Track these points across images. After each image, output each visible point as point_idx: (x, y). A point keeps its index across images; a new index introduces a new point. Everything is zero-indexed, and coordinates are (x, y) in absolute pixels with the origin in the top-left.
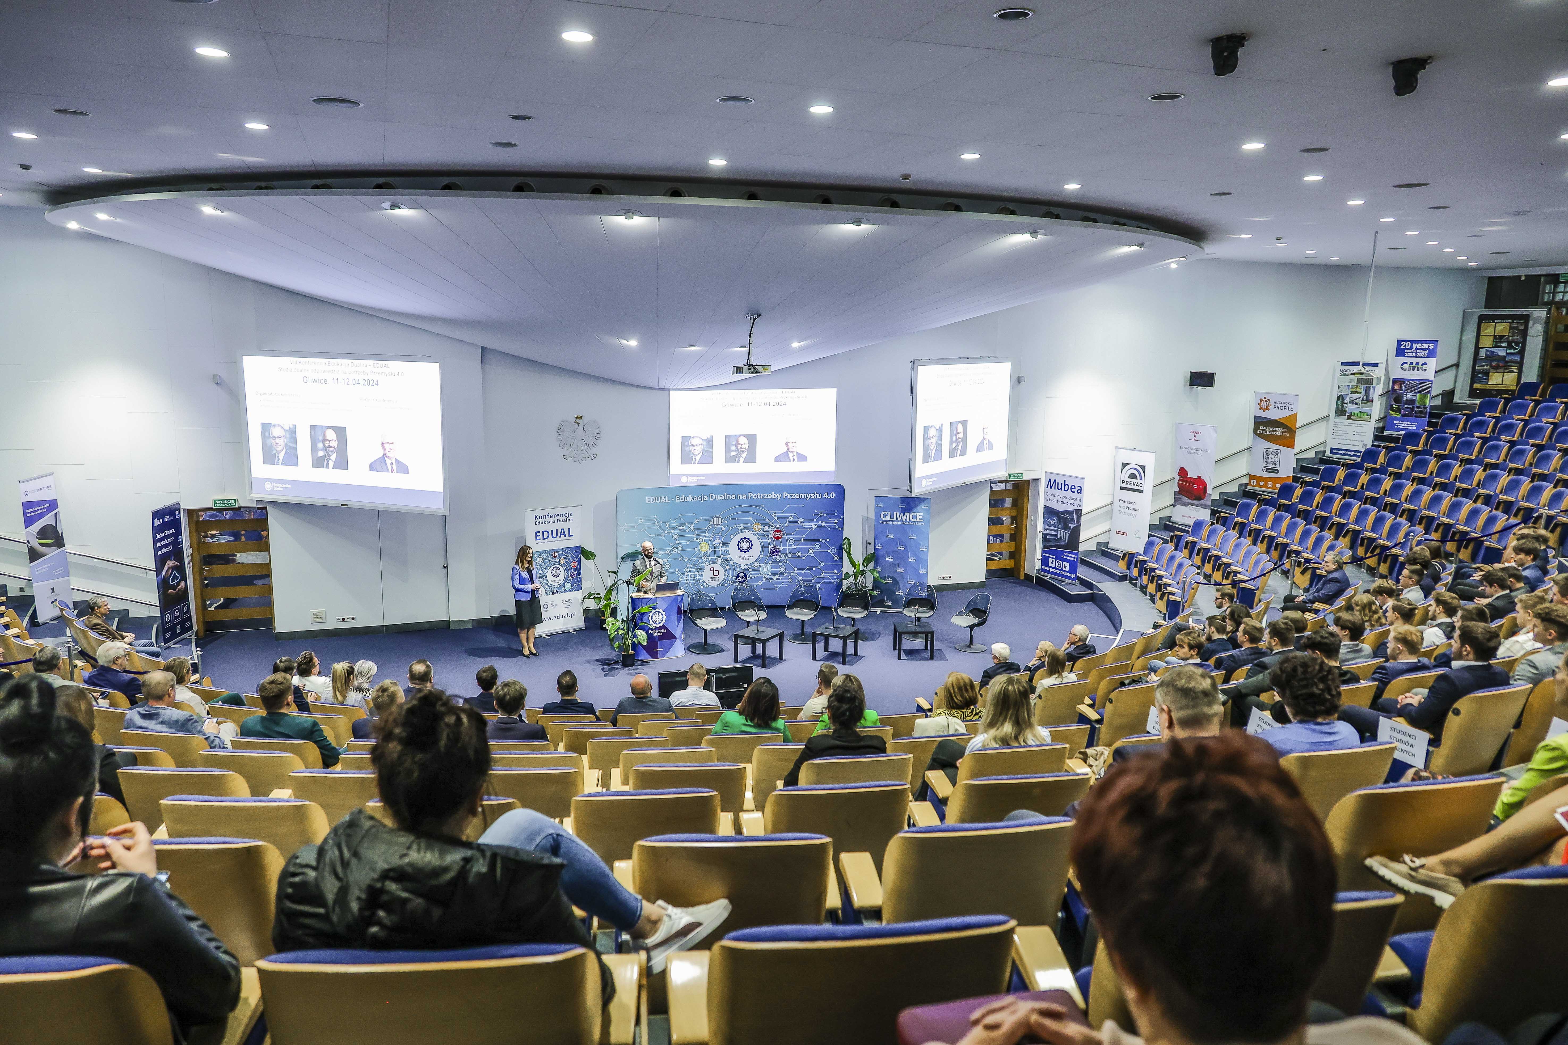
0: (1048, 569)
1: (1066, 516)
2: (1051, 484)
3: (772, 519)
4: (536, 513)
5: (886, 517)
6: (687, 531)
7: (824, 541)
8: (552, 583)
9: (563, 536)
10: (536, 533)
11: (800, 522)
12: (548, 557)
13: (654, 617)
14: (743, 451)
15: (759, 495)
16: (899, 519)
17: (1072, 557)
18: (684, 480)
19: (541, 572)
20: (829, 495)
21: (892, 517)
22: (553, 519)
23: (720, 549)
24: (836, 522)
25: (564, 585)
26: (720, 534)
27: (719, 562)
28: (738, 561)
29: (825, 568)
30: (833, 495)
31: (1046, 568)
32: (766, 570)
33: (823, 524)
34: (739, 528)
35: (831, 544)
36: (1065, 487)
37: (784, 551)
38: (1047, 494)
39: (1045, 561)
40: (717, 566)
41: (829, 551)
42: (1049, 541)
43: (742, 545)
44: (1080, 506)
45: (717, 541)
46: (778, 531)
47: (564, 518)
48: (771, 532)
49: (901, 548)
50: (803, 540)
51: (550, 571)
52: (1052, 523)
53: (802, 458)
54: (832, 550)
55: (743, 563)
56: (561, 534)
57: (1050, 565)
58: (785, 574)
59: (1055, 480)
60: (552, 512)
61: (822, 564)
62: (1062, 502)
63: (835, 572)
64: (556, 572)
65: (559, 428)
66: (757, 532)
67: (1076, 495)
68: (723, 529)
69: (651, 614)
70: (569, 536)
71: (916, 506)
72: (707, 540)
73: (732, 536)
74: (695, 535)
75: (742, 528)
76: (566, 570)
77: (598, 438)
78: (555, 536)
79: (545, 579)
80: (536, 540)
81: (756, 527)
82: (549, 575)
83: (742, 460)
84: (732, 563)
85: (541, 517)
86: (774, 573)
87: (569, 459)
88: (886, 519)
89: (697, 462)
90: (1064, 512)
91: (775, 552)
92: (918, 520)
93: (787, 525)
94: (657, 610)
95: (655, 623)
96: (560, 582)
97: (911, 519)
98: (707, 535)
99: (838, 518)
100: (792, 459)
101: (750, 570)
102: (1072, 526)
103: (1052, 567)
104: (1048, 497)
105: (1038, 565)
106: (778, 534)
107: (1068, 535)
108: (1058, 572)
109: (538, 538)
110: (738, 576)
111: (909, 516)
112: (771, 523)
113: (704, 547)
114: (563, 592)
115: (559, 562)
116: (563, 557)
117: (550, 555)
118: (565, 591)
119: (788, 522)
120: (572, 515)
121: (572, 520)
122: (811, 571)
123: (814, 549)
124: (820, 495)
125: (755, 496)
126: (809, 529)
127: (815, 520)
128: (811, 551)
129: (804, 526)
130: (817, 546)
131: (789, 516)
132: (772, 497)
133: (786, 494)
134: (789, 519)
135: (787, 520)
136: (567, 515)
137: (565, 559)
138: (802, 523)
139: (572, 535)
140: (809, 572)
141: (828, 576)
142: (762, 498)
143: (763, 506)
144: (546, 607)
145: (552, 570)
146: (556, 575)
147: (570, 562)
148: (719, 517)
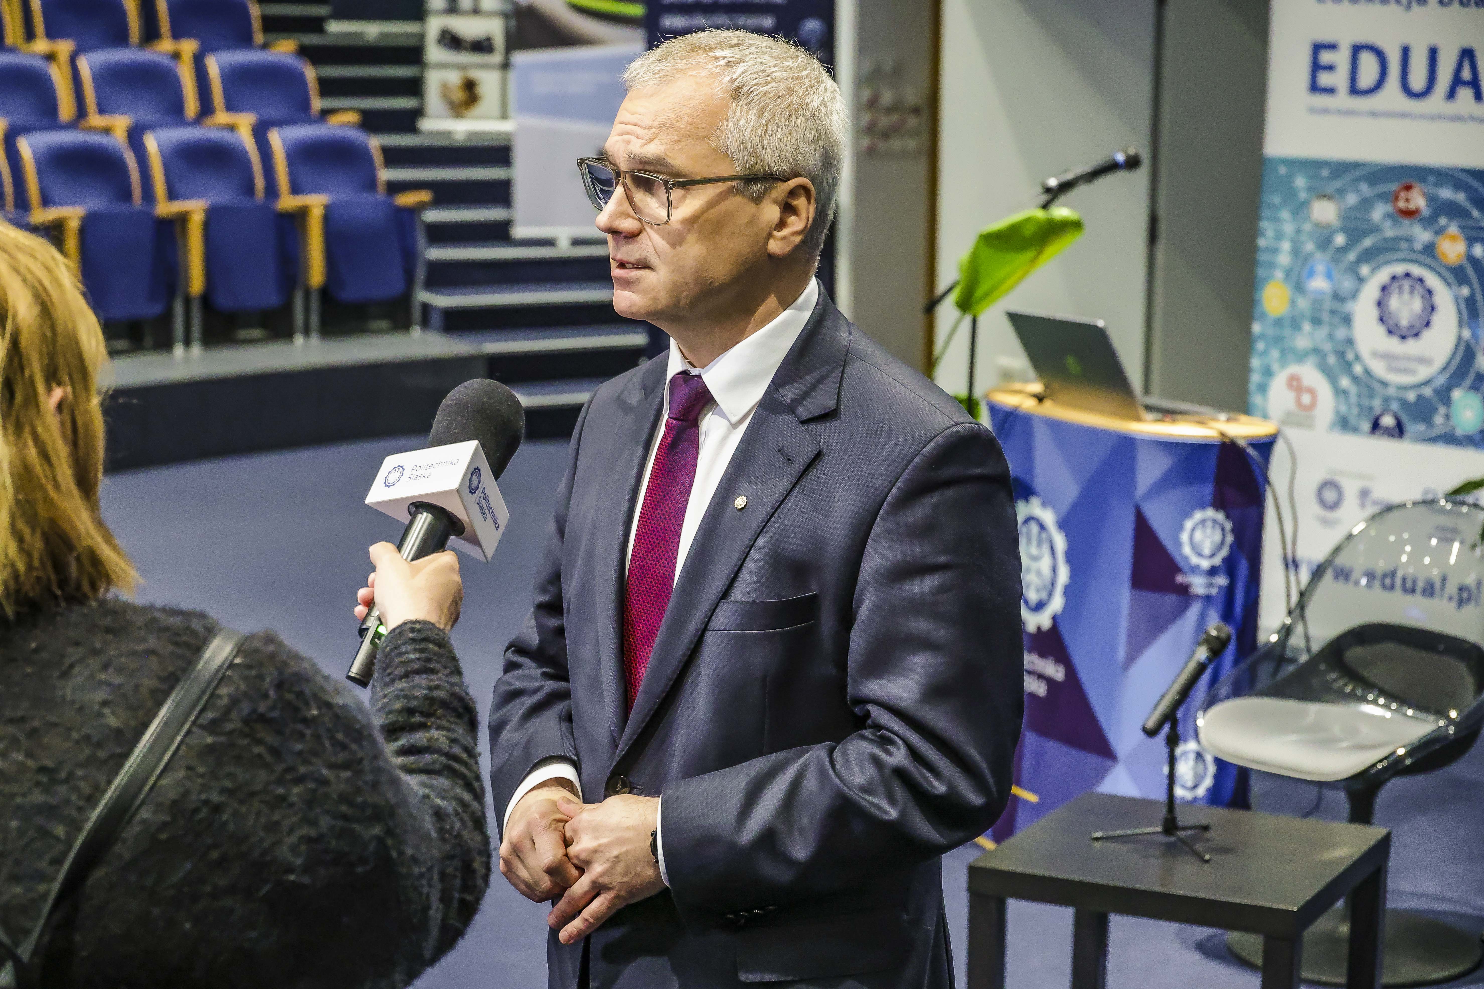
8: (1379, 368)
9: (1465, 94)
10: (1317, 48)
12: (1366, 204)
25: (1444, 395)
51: (1370, 291)
56: (1457, 82)
64: (1406, 307)
76: (1468, 310)
78: (1418, 80)
79: (1341, 333)
80: (1315, 88)
82: (1364, 310)
96: (1423, 373)
109: (1326, 78)
114: (1434, 440)
115: (1429, 250)
116: (1462, 228)
117: (1384, 197)
118: (1450, 439)
137: (1470, 241)
144: (1330, 496)
145: (1384, 289)
146: (1404, 323)
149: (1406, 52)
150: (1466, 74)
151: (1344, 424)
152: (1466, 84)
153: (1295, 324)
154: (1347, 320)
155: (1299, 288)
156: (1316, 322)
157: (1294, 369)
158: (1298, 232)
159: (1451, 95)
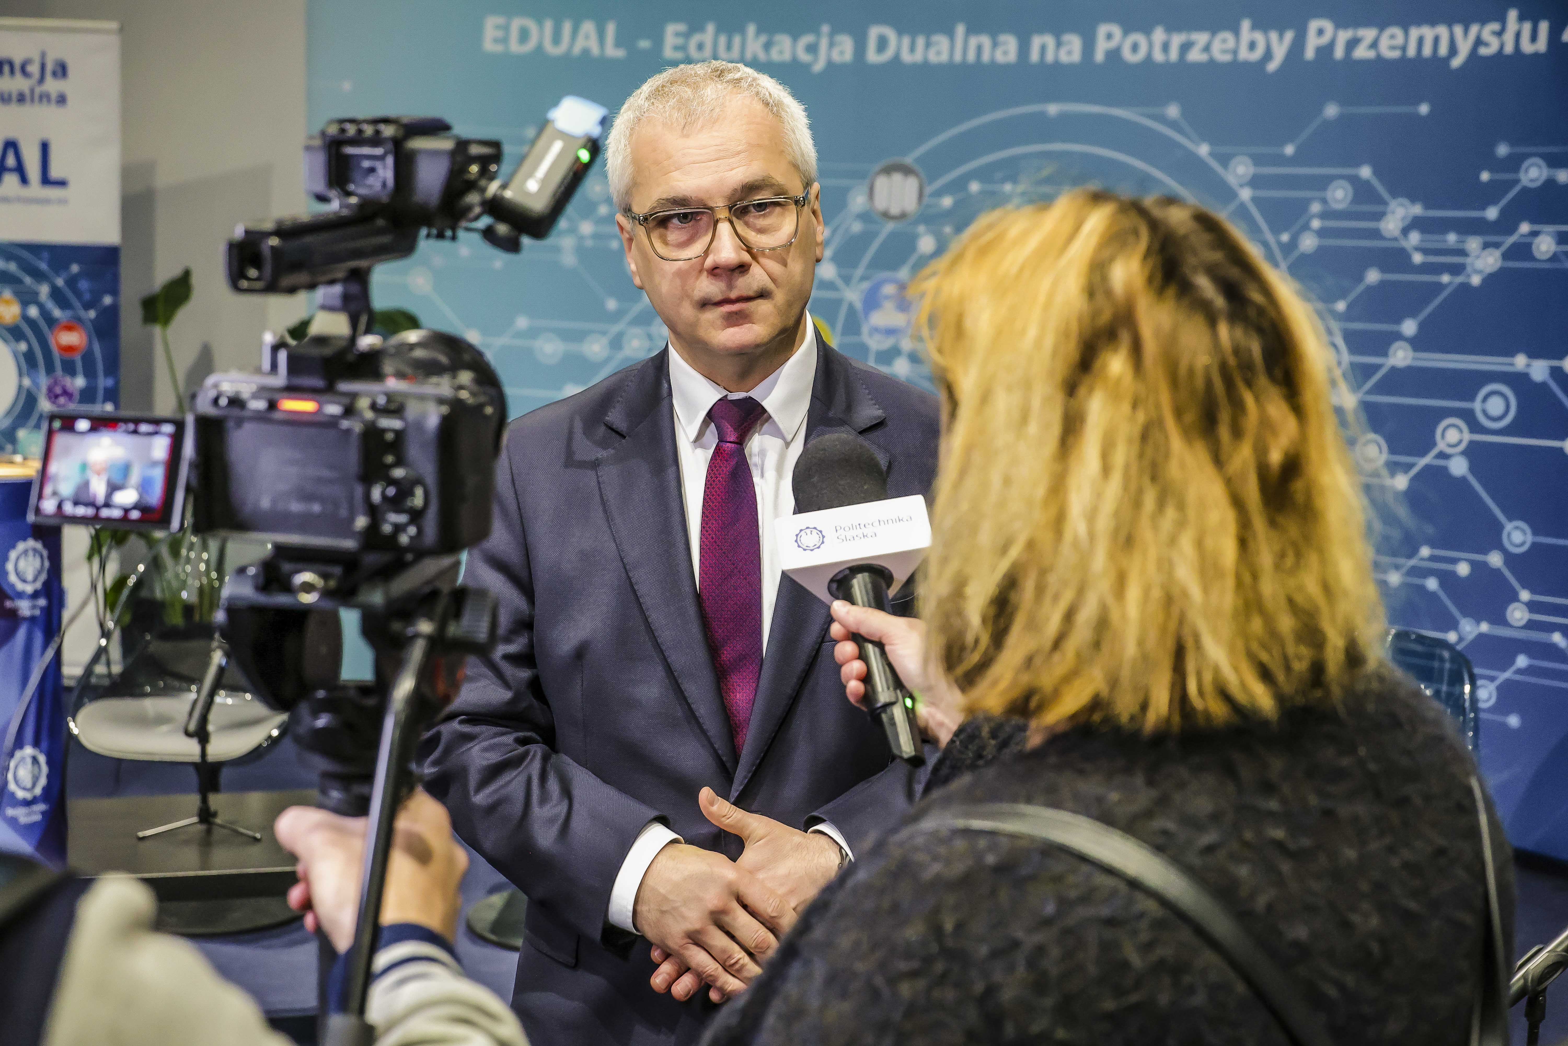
7: (1539, 371)
9: (11, 178)
11: (1391, 224)
15: (1159, 35)
33: (1545, 245)
47: (19, 83)
50: (1402, 355)
56: (2, 170)
61: (1518, 536)
70: (46, 180)
76: (26, 362)
93: (1308, 243)
116: (15, 293)
119: (1316, 224)
120: (62, 70)
121: (62, 100)
122: (1448, 579)
123: (1475, 426)
124: (1544, 27)
125: (1135, 48)
126: (1445, 278)
127: (1492, 213)
128: (1452, 436)
129: (1418, 258)
130: (1495, 406)
131: (1323, 183)
132: (1235, 52)
133: (1320, 32)
134: (1324, 201)
135: (1316, 207)
136: (34, 69)
137: (25, 304)
138: (1405, 231)
139: (62, 183)
140: (1432, 584)
141: (1551, 628)
142: (1174, 55)
143: (1173, 111)
147: (51, 322)
148: (907, 171)
150: (11, 162)
152: (10, 169)
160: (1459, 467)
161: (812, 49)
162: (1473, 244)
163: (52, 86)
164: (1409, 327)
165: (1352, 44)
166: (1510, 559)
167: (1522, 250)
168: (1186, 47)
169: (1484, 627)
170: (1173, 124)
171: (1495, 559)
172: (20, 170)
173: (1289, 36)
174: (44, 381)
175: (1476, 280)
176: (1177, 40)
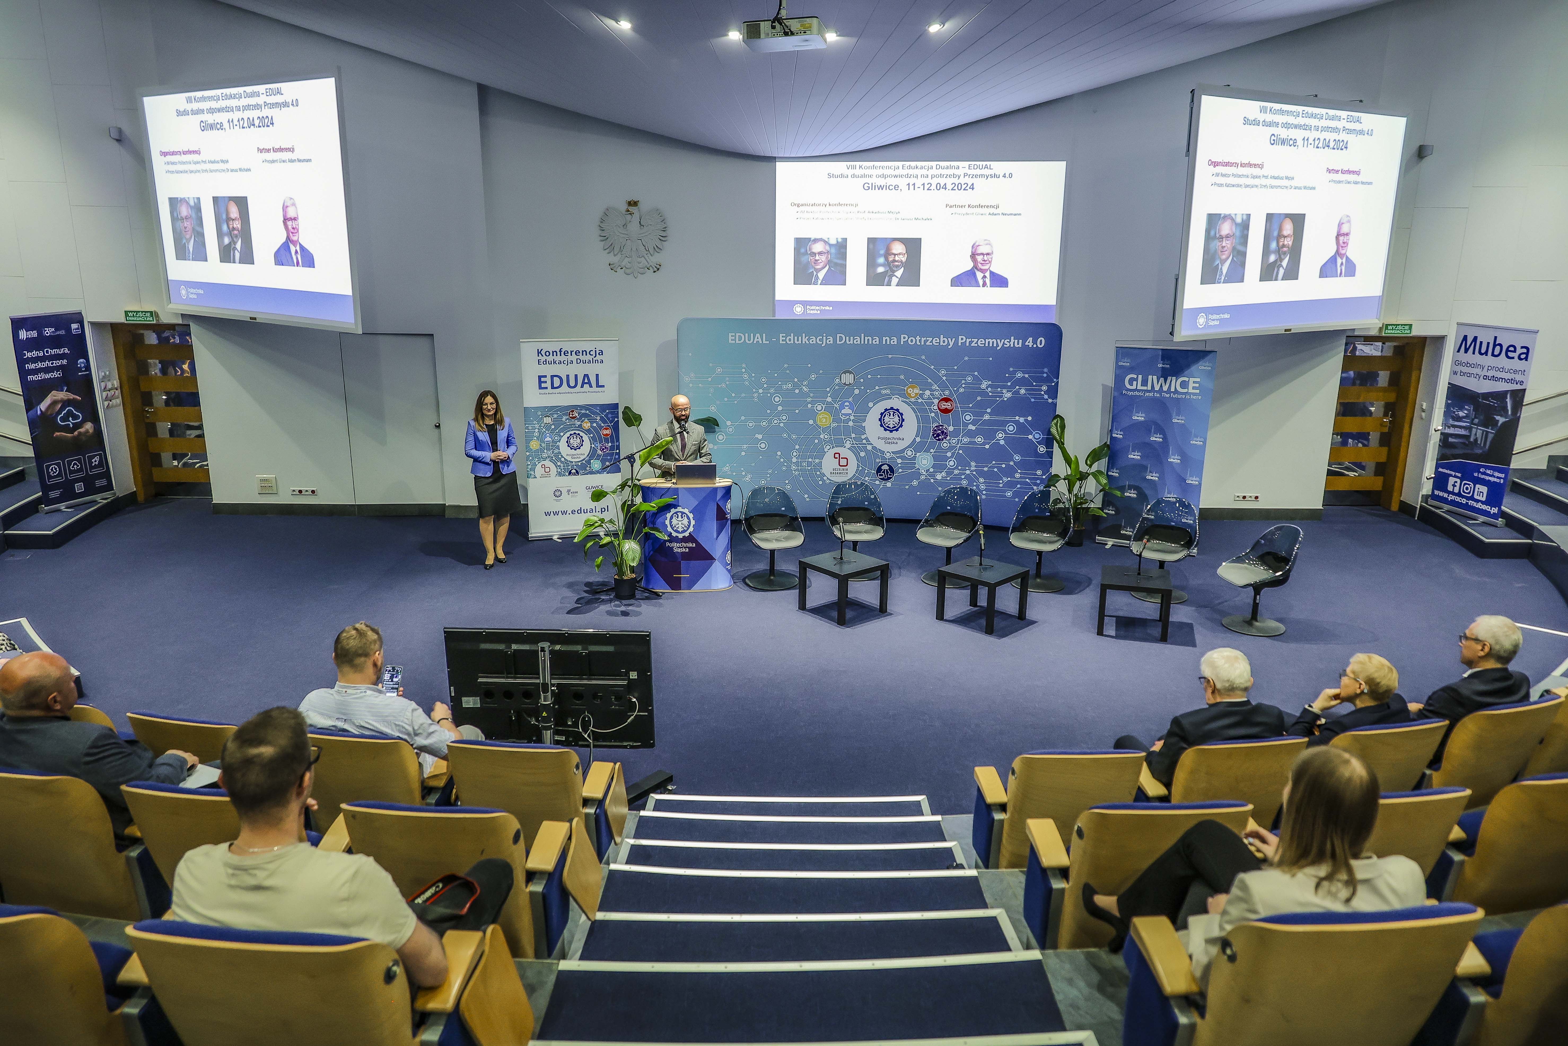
0: (1446, 495)
1: (1492, 402)
2: (1467, 344)
3: (937, 379)
4: (540, 346)
5: (1134, 384)
6: (797, 391)
7: (1022, 420)
8: (569, 458)
9: (586, 385)
10: (540, 377)
11: (983, 386)
12: (560, 417)
13: (674, 521)
14: (897, 266)
15: (918, 338)
16: (1157, 388)
17: (1496, 477)
18: (798, 309)
19: (548, 439)
20: (1035, 342)
21: (1145, 383)
22: (570, 358)
23: (851, 424)
24: (1044, 388)
25: (589, 462)
26: (850, 399)
27: (848, 445)
28: (881, 445)
29: (1021, 465)
30: (1041, 342)
31: (1441, 494)
32: (925, 462)
33: (1023, 391)
34: (883, 392)
35: (1034, 425)
36: (1496, 348)
37: (956, 434)
38: (1456, 363)
39: (1440, 482)
40: (845, 452)
41: (1030, 437)
42: (1452, 446)
43: (887, 419)
44: (1522, 383)
45: (847, 410)
46: (947, 400)
47: (589, 357)
48: (936, 401)
49: (1156, 438)
50: (987, 417)
51: (564, 439)
52: (1461, 414)
53: (999, 281)
54: (1035, 436)
55: (888, 449)
56: (583, 383)
57: (1450, 488)
58: (956, 472)
59: (1475, 339)
60: (567, 347)
61: (1017, 458)
62: (1486, 377)
63: (1039, 472)
64: (575, 442)
65: (602, 221)
66: (913, 400)
67: (1516, 364)
68: (857, 392)
69: (669, 515)
70: (598, 386)
71: (1188, 366)
72: (829, 408)
73: (871, 404)
74: (809, 400)
75: (888, 392)
76: (593, 440)
77: (663, 238)
78: (572, 383)
79: (556, 451)
80: (540, 388)
81: (910, 391)
82: (563, 444)
83: (895, 280)
84: (869, 447)
85: (548, 353)
86: (938, 467)
87: (619, 270)
88: (1134, 387)
89: (819, 282)
90: (1487, 396)
91: (940, 434)
92: (1191, 390)
93: (962, 390)
94: (679, 509)
95: (677, 531)
96: (582, 457)
97: (1179, 389)
98: (829, 399)
99: (1048, 380)
100: (981, 282)
101: (899, 461)
102: (1501, 420)
103: (1453, 493)
104: (1458, 369)
105: (1427, 488)
106: (947, 405)
107: (1491, 436)
108: (1464, 501)
109: (543, 385)
110: (879, 470)
111: (1175, 383)
112: (935, 387)
113: (824, 419)
114: (587, 474)
115: (580, 426)
116: (588, 420)
117: (565, 414)
118: (592, 473)
119: (963, 386)
120: (601, 353)
121: (602, 362)
122: (1000, 469)
123: (1006, 433)
124: (1021, 341)
125: (912, 341)
126: (998, 399)
127: (1009, 384)
128: (1000, 435)
129: (990, 394)
130: (1011, 428)
131: (966, 376)
132: (939, 343)
133: (962, 339)
134: (965, 380)
135: (963, 382)
136: (593, 353)
137: (592, 423)
138: (987, 388)
139: (603, 386)
140: (996, 470)
141: (1026, 478)
142: (923, 344)
143: (923, 357)
144: (558, 494)
145: (568, 438)
146: (575, 446)
147: (601, 427)
148: (850, 373)
149: (568, 376)
150: (586, 381)
151: (559, 474)
152: (586, 383)
153: (542, 450)
154: (558, 448)
155: (542, 441)
156: (548, 449)
157: (543, 463)
158: (540, 426)
159: (582, 387)
160: (1002, 442)
161: (821, 340)
162: (1004, 391)
163: (599, 357)
164: (989, 410)
165: (971, 342)
166: (1015, 463)
167: (1017, 392)
168: (926, 341)
169: (1009, 479)
170: (924, 361)
171: (1012, 463)
172: (589, 383)
173: (954, 339)
174: (599, 445)
175: (1005, 399)
176: (923, 339)
